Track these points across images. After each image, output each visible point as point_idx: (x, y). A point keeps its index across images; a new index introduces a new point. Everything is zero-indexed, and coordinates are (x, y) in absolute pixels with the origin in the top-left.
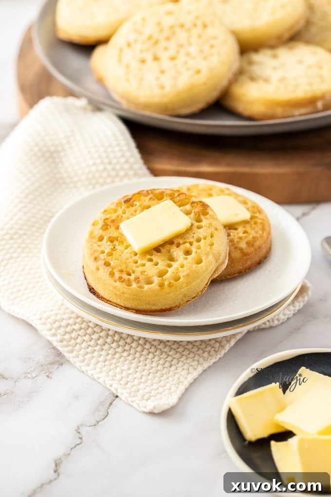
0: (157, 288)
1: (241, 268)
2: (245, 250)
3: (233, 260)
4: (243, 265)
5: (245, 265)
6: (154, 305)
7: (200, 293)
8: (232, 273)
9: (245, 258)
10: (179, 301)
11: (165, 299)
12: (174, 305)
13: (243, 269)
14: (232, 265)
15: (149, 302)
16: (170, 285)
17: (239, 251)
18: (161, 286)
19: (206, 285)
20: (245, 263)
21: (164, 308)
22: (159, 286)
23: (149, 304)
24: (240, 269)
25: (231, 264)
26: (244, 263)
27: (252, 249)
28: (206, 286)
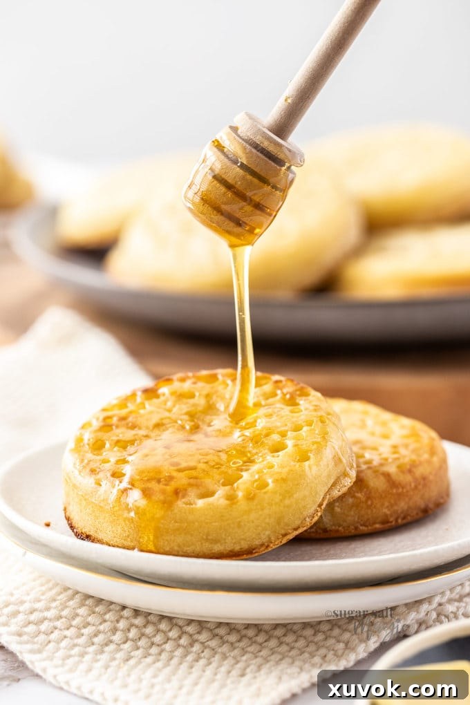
0: (223, 502)
1: (386, 511)
2: (394, 477)
3: (370, 492)
4: (392, 505)
5: (396, 508)
6: (216, 541)
7: (307, 519)
8: (368, 519)
9: (394, 491)
10: (267, 533)
11: (239, 526)
12: (257, 542)
13: (391, 515)
14: (369, 503)
15: (208, 535)
16: (250, 497)
17: (382, 478)
18: (231, 498)
19: (320, 506)
20: (396, 504)
21: (237, 548)
22: (227, 499)
23: (207, 540)
24: (386, 515)
25: (366, 501)
26: (392, 501)
27: (408, 478)
28: (319, 509)
